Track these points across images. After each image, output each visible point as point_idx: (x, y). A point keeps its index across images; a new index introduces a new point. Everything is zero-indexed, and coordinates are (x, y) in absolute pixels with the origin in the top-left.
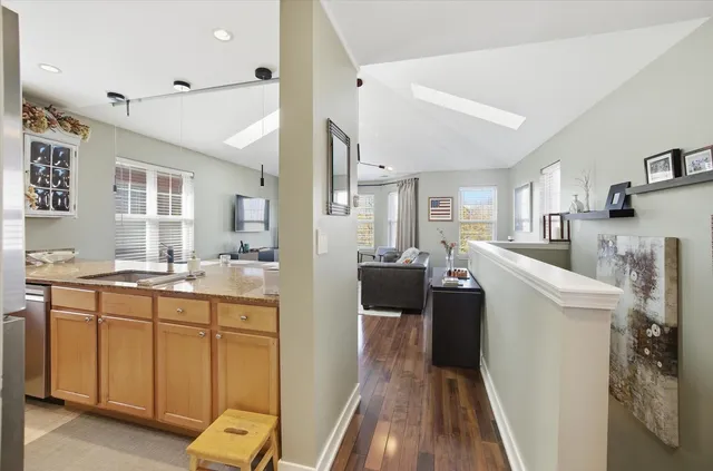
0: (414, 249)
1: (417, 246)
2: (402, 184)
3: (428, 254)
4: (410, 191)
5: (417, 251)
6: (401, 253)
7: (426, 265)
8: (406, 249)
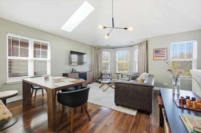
0: (146, 73)
1: (147, 72)
2: (140, 45)
3: (153, 76)
4: (144, 47)
5: (148, 74)
6: (140, 75)
7: (153, 84)
8: (142, 73)
